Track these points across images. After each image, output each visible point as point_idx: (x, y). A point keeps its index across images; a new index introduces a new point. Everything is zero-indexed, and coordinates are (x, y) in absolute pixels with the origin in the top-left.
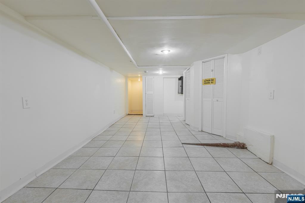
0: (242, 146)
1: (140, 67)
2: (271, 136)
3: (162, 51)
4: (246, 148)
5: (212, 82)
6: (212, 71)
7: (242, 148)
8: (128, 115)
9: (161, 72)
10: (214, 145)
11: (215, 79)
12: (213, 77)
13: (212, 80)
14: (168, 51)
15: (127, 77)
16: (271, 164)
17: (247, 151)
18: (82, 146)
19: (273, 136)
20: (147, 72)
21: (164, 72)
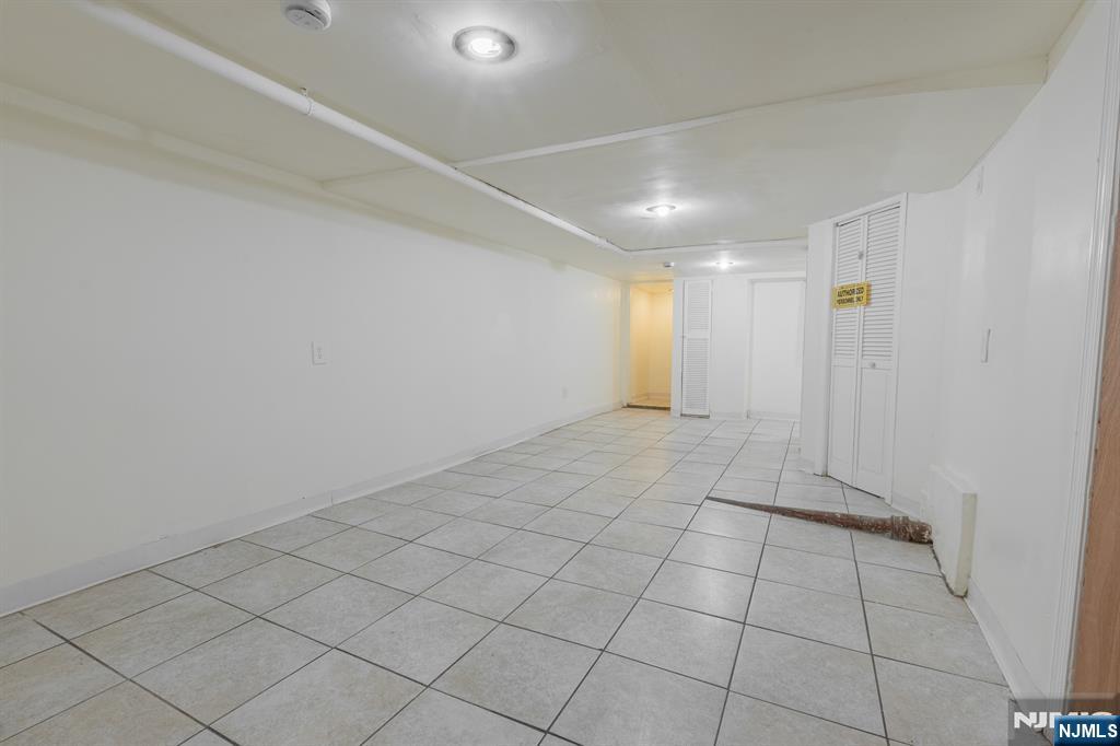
0: (914, 534)
1: (634, 253)
2: (964, 495)
3: (649, 209)
4: (931, 542)
5: (859, 299)
6: (861, 256)
7: (911, 540)
8: (629, 406)
9: (724, 262)
10: (810, 516)
11: (869, 286)
12: (863, 280)
13: (860, 290)
14: (668, 209)
15: (626, 284)
16: (962, 597)
17: (930, 551)
18: (446, 467)
19: (975, 496)
20: (672, 264)
21: (736, 263)
